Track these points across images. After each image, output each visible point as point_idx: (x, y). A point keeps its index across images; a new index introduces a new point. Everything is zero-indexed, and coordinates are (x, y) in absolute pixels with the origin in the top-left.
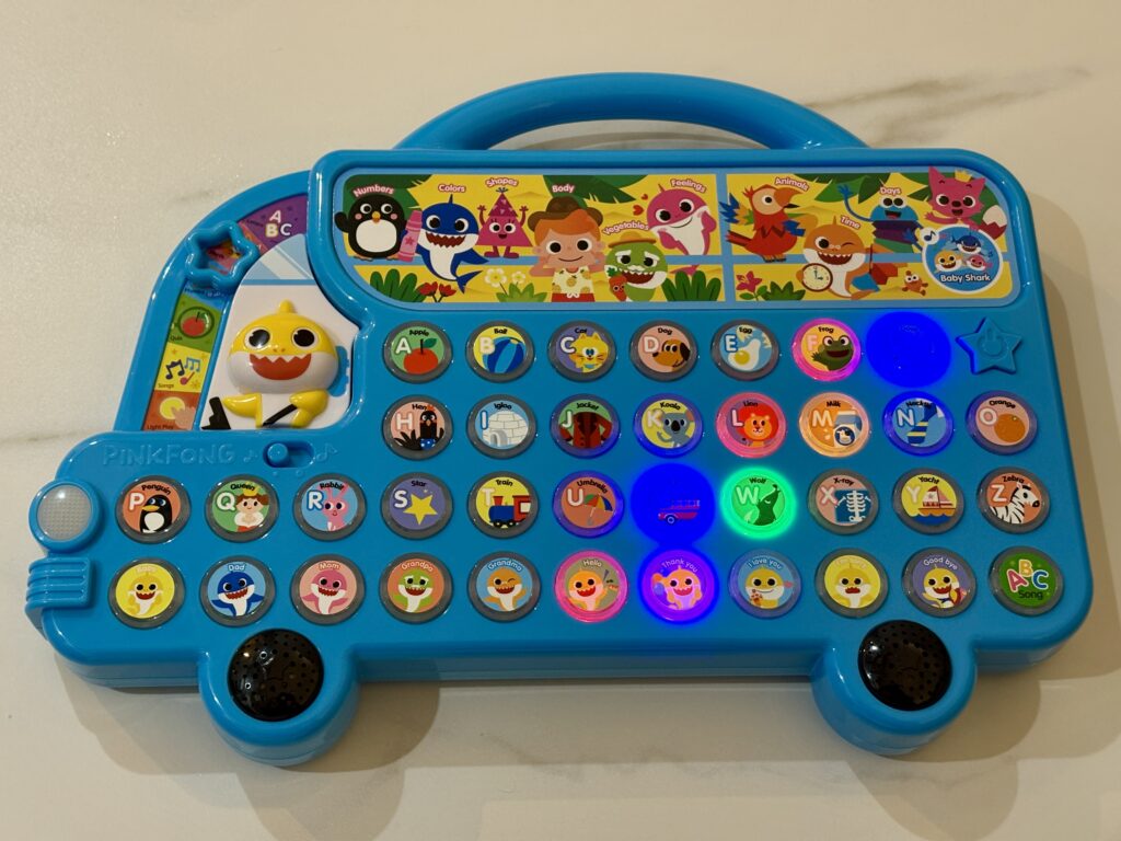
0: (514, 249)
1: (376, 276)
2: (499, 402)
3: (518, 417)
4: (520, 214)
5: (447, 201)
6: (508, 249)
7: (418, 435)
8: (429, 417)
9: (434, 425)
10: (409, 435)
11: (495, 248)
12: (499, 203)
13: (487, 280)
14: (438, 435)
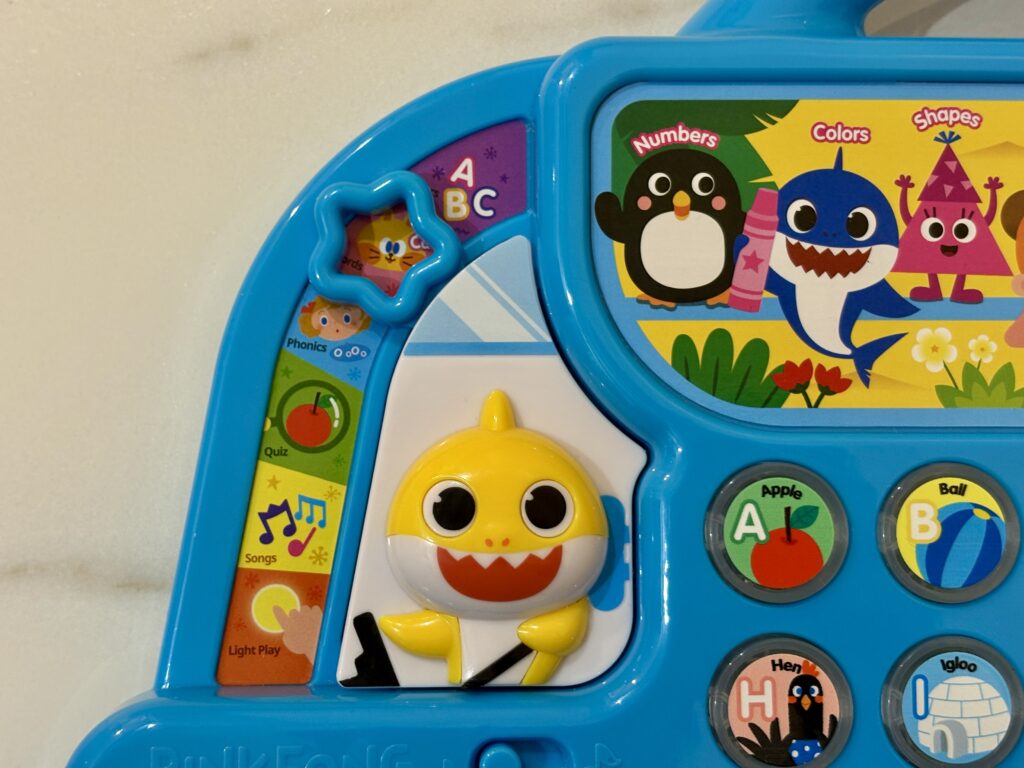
0: (972, 282)
1: (683, 344)
2: (949, 656)
3: (990, 691)
4: (985, 195)
5: (830, 165)
6: (960, 281)
7: (785, 732)
8: (806, 691)
9: (817, 707)
10: (767, 732)
11: (934, 280)
12: (941, 169)
13: (917, 354)
14: (826, 732)
